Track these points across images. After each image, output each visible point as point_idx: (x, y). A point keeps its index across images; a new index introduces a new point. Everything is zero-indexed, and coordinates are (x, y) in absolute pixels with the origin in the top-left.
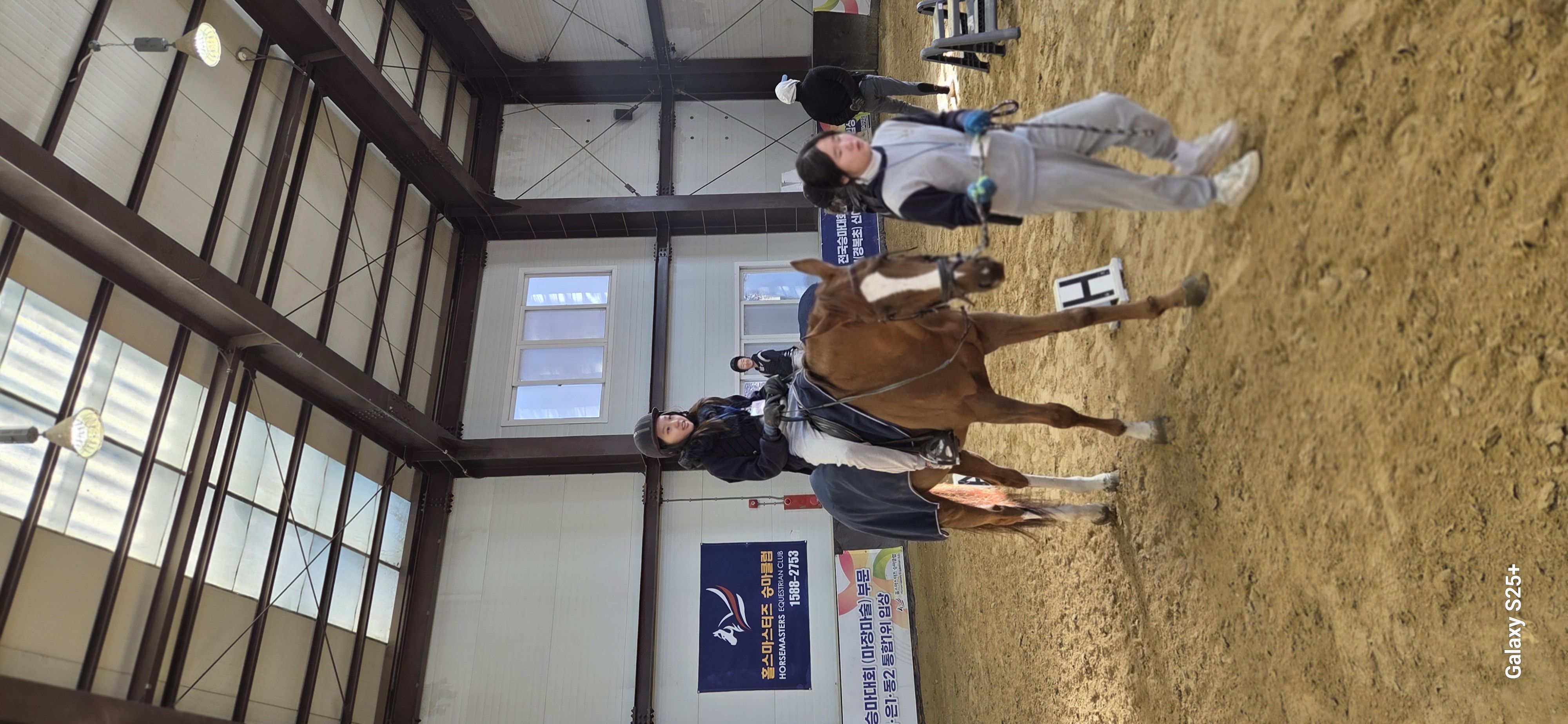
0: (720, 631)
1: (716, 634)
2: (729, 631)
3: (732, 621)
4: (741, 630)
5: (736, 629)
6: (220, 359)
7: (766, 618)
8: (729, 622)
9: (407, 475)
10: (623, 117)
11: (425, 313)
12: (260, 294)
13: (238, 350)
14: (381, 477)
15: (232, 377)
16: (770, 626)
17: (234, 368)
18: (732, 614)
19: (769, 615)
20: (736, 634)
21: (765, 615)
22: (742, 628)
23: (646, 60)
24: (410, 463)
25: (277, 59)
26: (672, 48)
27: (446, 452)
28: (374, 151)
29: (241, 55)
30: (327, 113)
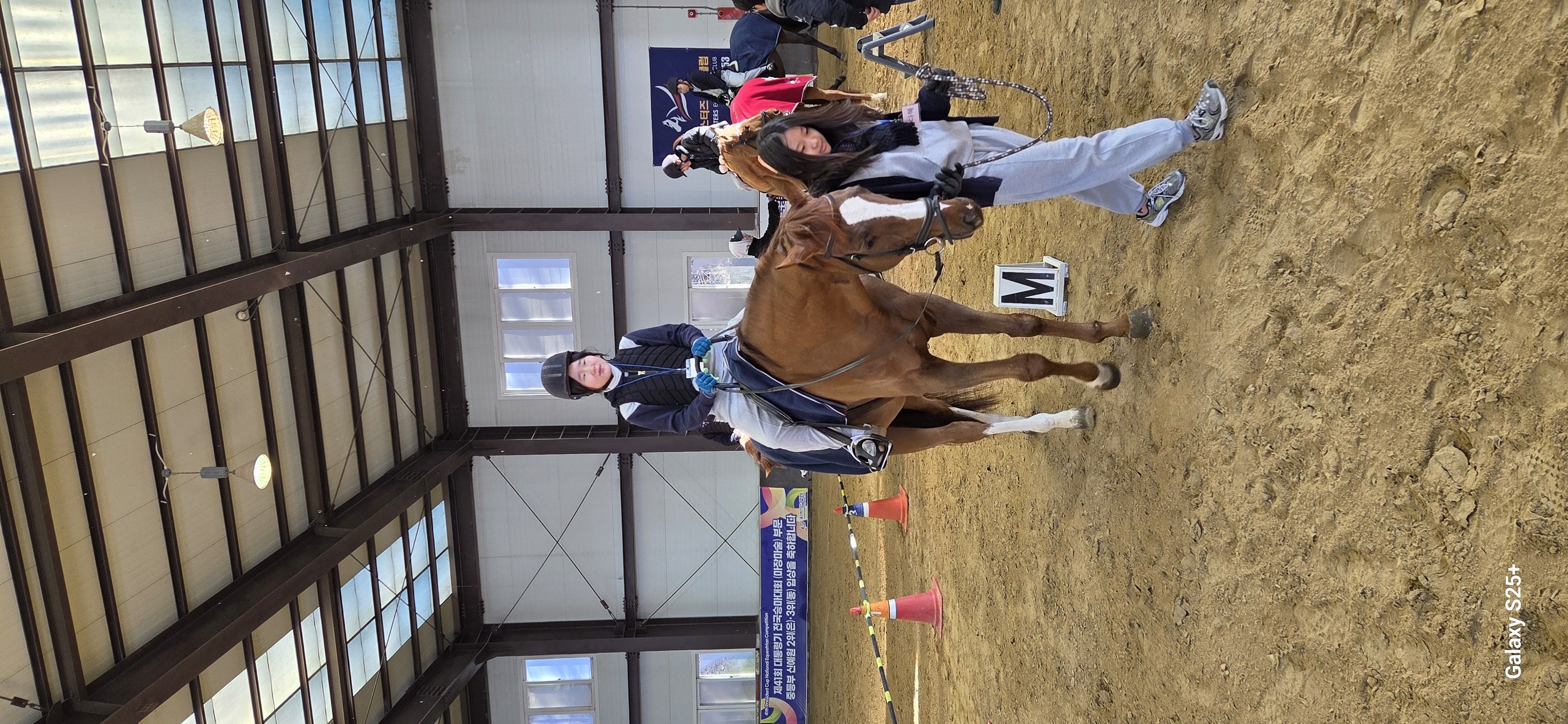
0: (668, 121)
1: (665, 123)
2: (675, 121)
3: (678, 113)
4: (684, 121)
5: (680, 119)
7: (704, 112)
8: (675, 114)
16: (707, 118)
18: (676, 107)
19: (706, 110)
20: (680, 123)
21: (702, 109)
22: (685, 119)
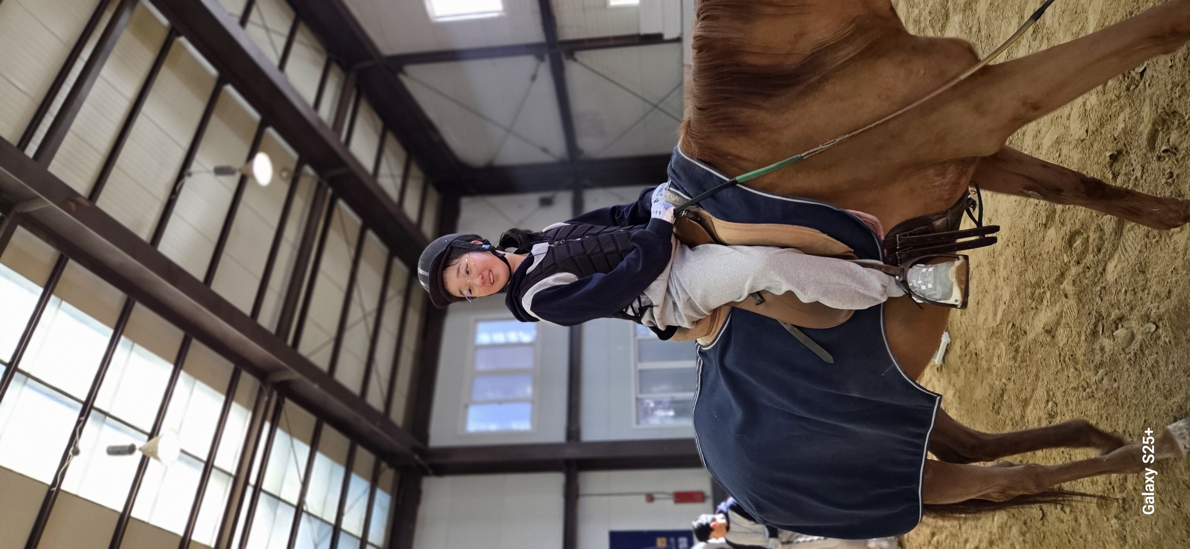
6: (261, 391)
9: (388, 475)
10: (546, 202)
11: (403, 353)
12: (290, 341)
13: (273, 383)
14: (370, 475)
15: (268, 403)
17: (270, 396)
23: (561, 163)
24: (391, 465)
25: (307, 175)
26: (580, 152)
27: (417, 457)
28: (371, 235)
29: (285, 174)
30: (340, 210)
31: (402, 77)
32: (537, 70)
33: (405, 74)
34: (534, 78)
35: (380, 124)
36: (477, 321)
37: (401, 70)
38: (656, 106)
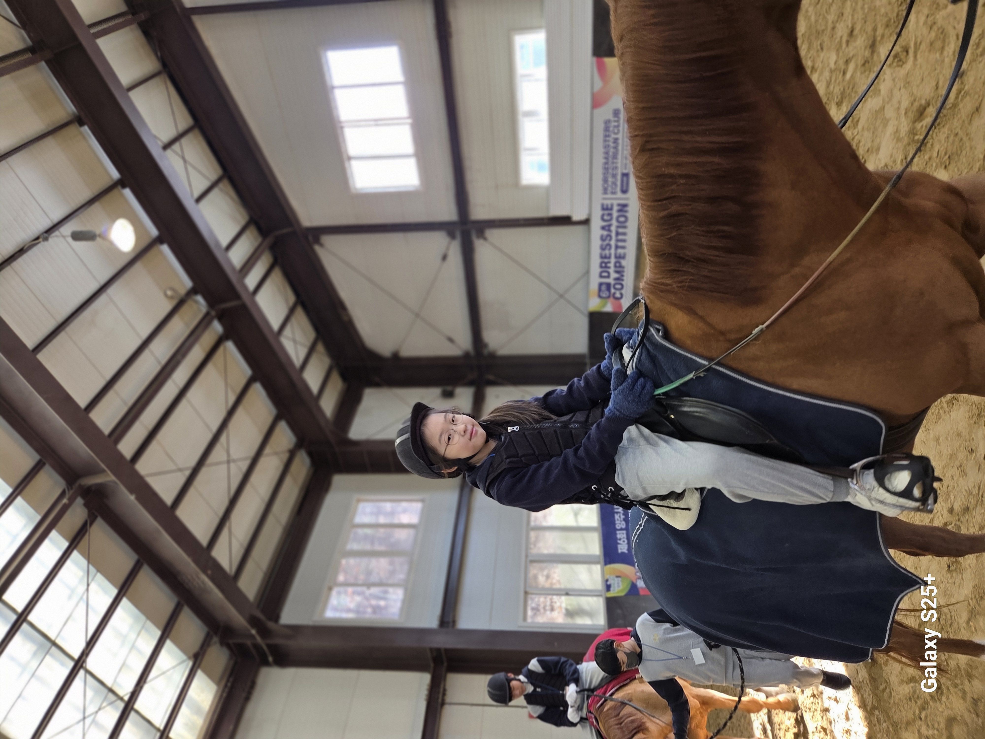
6: (63, 494)
10: (448, 395)
11: (270, 520)
13: (80, 486)
14: (194, 652)
23: (467, 355)
24: (223, 643)
25: (197, 302)
26: (486, 346)
27: (253, 632)
28: (257, 387)
29: (169, 293)
30: (225, 349)
31: (317, 248)
32: (448, 248)
33: (321, 245)
34: (444, 258)
35: (292, 298)
36: (359, 501)
37: (317, 241)
38: (561, 296)
